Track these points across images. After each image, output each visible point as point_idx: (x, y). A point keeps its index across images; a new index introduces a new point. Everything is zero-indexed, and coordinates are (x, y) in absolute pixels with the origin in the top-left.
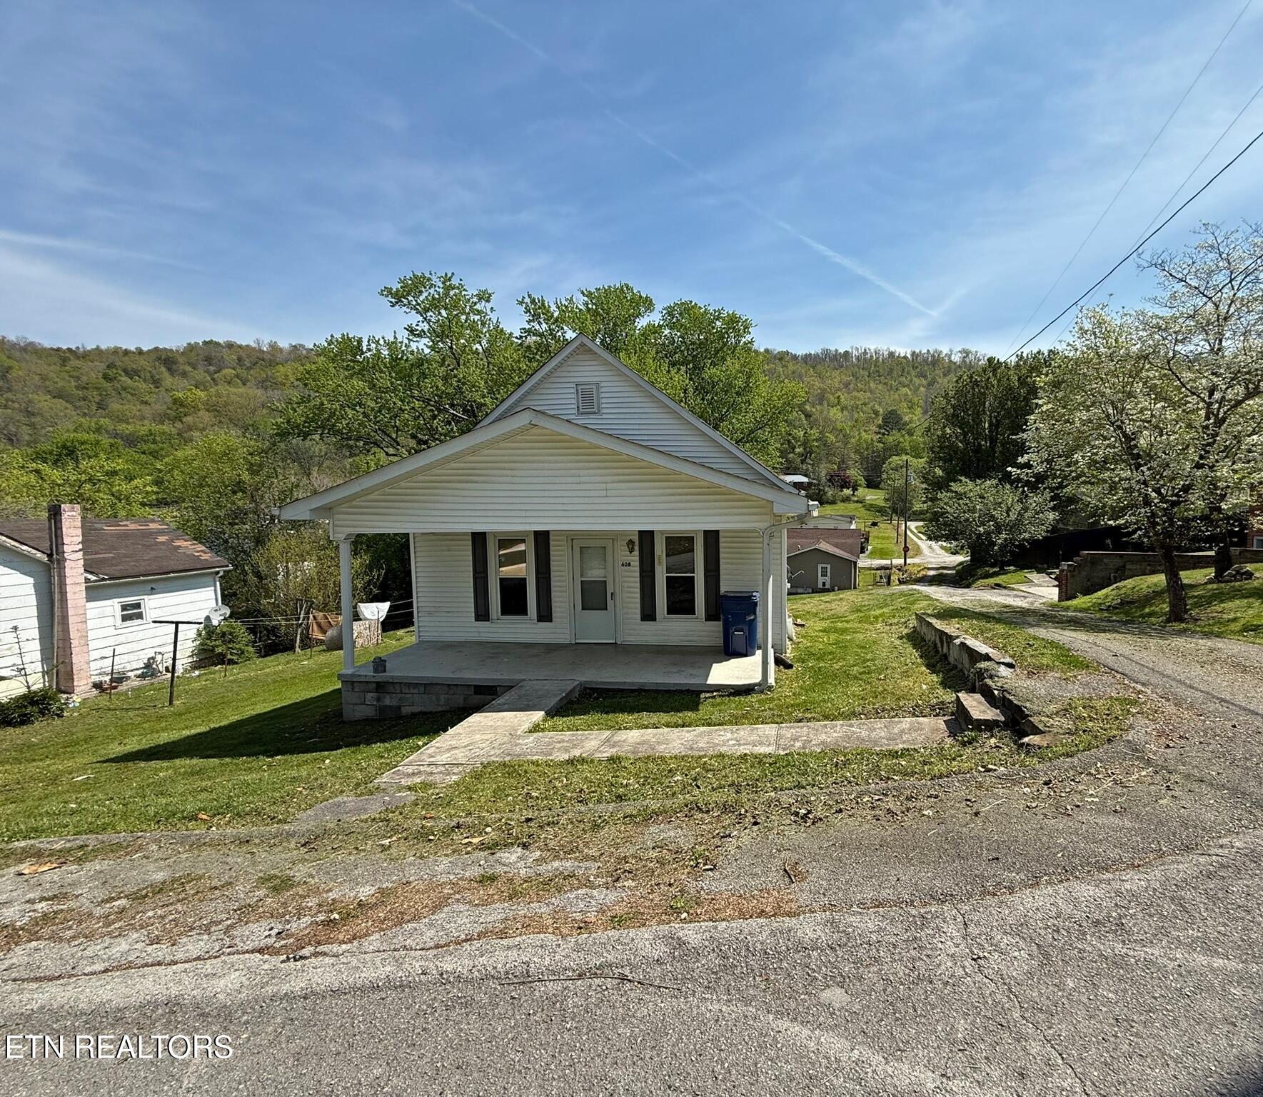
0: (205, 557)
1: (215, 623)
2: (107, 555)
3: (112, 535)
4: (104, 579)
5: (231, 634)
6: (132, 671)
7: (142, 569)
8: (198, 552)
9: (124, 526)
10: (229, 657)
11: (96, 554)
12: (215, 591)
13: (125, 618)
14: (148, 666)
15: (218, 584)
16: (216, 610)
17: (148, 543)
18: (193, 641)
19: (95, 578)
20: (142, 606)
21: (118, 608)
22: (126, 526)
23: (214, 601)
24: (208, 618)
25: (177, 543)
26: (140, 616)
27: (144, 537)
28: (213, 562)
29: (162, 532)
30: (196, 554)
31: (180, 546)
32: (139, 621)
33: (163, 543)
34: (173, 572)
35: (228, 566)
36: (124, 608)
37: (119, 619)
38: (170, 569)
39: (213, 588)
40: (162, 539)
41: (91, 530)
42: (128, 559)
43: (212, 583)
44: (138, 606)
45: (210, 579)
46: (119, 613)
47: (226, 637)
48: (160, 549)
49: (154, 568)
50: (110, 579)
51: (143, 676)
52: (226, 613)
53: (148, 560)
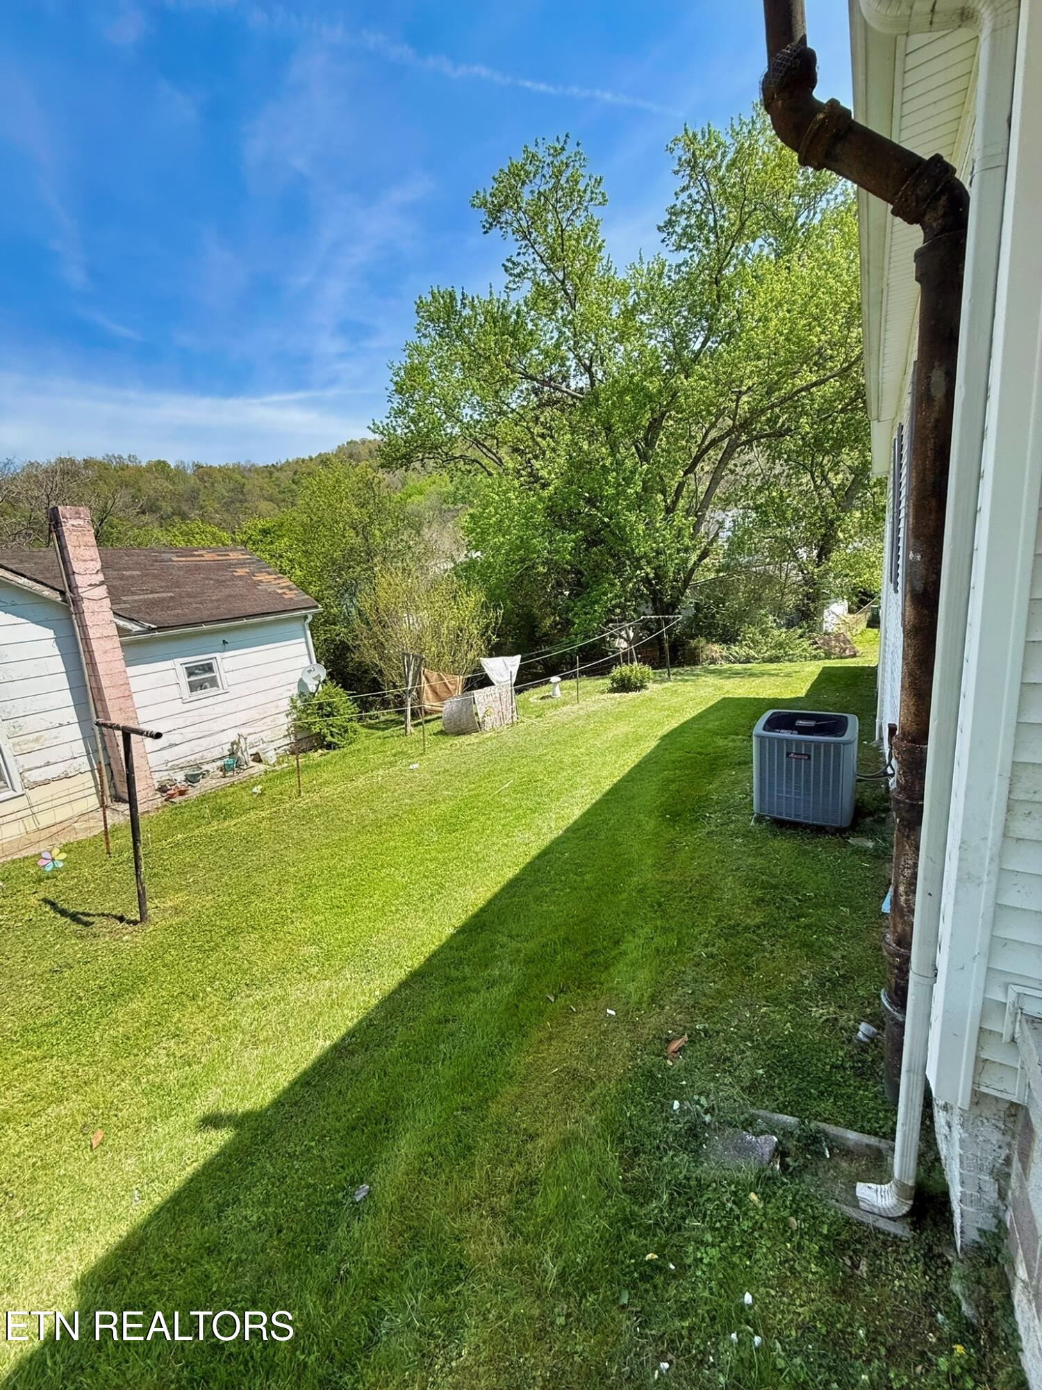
0: (289, 595)
1: (312, 688)
2: (165, 595)
3: (180, 568)
4: (151, 630)
5: (329, 704)
6: (213, 761)
7: (205, 615)
8: (282, 588)
9: (199, 556)
10: (329, 738)
11: (151, 593)
12: (307, 642)
13: (193, 687)
14: (232, 754)
15: (309, 633)
16: (310, 671)
17: (223, 578)
18: (287, 715)
19: (139, 628)
20: (215, 668)
21: (182, 672)
22: (202, 555)
23: (307, 657)
24: (301, 683)
25: (259, 577)
26: (213, 682)
27: (219, 570)
28: (299, 601)
29: (242, 564)
30: (280, 591)
31: (261, 581)
32: (213, 691)
33: (240, 577)
34: (247, 617)
35: (316, 607)
36: (191, 672)
37: (186, 688)
38: (243, 612)
39: (303, 640)
40: (241, 572)
41: (156, 561)
42: (190, 600)
43: (302, 632)
44: (209, 668)
45: (296, 626)
46: (184, 680)
47: (325, 710)
48: (236, 585)
49: (223, 611)
50: (159, 629)
51: (224, 769)
52: (319, 676)
53: (218, 600)
